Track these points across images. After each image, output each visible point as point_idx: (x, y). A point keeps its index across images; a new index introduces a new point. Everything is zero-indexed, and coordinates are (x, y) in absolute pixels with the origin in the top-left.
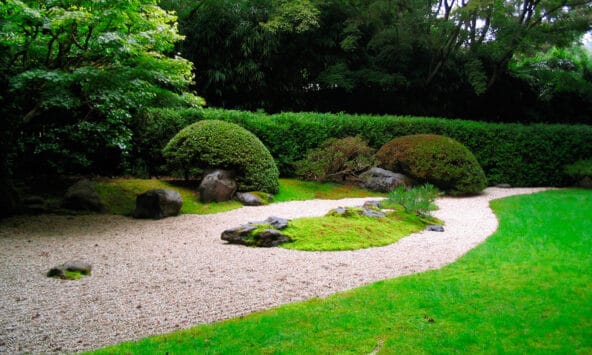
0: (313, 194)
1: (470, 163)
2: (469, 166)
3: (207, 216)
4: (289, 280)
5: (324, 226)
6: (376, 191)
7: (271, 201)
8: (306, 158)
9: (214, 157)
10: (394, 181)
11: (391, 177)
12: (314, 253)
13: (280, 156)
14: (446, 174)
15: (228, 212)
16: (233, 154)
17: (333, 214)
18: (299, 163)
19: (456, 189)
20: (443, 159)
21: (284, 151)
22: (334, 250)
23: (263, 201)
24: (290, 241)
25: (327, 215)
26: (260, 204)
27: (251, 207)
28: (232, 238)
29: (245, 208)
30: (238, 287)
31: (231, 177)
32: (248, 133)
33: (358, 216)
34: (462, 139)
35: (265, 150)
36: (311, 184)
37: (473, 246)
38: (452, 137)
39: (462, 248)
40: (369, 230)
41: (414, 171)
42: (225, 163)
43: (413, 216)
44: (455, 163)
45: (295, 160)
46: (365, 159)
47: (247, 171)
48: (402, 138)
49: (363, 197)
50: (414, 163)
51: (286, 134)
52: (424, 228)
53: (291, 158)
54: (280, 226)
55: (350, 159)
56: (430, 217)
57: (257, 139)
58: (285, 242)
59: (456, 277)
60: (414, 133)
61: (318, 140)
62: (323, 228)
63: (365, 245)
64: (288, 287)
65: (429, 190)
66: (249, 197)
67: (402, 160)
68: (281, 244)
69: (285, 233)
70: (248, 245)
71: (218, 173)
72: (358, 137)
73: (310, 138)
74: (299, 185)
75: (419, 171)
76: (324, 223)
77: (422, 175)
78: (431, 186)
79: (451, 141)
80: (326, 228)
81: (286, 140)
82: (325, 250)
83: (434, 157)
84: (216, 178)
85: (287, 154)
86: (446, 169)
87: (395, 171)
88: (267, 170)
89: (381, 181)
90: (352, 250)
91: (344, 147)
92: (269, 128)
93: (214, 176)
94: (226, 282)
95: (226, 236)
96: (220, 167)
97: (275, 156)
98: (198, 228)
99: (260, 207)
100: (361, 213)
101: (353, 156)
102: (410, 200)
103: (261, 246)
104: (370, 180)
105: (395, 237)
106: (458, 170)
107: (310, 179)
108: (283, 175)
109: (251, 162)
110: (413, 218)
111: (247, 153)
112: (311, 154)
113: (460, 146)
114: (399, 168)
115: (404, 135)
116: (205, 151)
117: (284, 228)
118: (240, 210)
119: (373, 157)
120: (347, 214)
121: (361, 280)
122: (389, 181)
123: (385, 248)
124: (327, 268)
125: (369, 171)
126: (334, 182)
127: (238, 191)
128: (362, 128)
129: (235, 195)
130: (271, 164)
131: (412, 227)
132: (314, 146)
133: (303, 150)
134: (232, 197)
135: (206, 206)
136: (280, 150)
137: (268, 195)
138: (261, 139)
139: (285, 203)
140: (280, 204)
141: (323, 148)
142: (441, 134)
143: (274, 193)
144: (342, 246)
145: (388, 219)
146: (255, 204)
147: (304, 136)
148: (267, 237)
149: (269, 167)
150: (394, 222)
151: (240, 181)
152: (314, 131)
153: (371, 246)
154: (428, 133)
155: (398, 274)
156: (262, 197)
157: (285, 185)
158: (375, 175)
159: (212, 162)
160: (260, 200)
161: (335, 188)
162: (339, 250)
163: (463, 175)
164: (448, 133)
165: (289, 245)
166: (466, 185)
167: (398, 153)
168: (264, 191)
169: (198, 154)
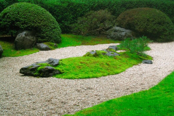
0: (81, 43)
1: (168, 23)
2: (168, 25)
3: (17, 58)
4: (53, 101)
5: (81, 63)
6: (116, 40)
7: (56, 47)
8: (77, 22)
9: (23, 24)
10: (126, 34)
11: (124, 32)
12: (74, 80)
13: (63, 21)
14: (154, 30)
15: (30, 55)
16: (34, 22)
17: (88, 55)
18: (73, 25)
19: (160, 38)
20: (153, 21)
21: (65, 18)
22: (86, 78)
23: (51, 47)
24: (60, 73)
25: (85, 56)
26: (49, 49)
27: (44, 51)
28: (26, 72)
29: (40, 52)
30: (20, 108)
31: (33, 35)
32: (42, 9)
33: (102, 56)
34: (164, 10)
35: (53, 18)
36: (79, 36)
37: (169, 73)
38: (158, 9)
39: (162, 75)
40: (108, 65)
41: (137, 28)
42: (29, 26)
43: (135, 55)
44: (159, 23)
45: (70, 24)
46: (110, 22)
47: (42, 31)
48: (131, 10)
49: (109, 43)
50: (137, 24)
51: (66, 9)
52: (141, 62)
53: (69, 22)
54: (54, 64)
55: (101, 22)
56: (145, 55)
57: (48, 13)
58: (57, 74)
59: (158, 96)
60: (137, 7)
61: (84, 12)
62: (80, 64)
63: (105, 74)
64: (51, 107)
65: (144, 39)
66: (43, 45)
67: (130, 22)
68: (54, 75)
69: (57, 68)
70: (35, 76)
71: (25, 32)
72: (106, 10)
73: (79, 11)
74: (73, 37)
75: (140, 28)
76: (82, 61)
77: (142, 30)
78: (146, 37)
79: (158, 11)
80: (83, 64)
81: (66, 12)
82: (80, 78)
83: (148, 20)
84: (24, 36)
85: (66, 20)
86: (155, 27)
87: (126, 28)
88: (54, 30)
89: (119, 34)
90: (97, 77)
91: (98, 15)
92: (55, 6)
93: (23, 34)
94: (13, 104)
95: (22, 71)
96: (26, 29)
97: (59, 21)
98: (10, 66)
99: (49, 51)
100: (104, 54)
101: (103, 20)
102: (133, 45)
103: (43, 77)
104: (112, 33)
105: (124, 68)
106: (161, 28)
107: (79, 34)
108: (63, 32)
109: (44, 26)
110: (135, 56)
111: (41, 20)
112: (80, 20)
113: (163, 14)
114: (129, 26)
115: (132, 8)
116: (17, 20)
117: (57, 65)
118: (37, 53)
119: (114, 21)
120: (96, 55)
121: (99, 99)
122: (123, 34)
123: (117, 76)
124: (79, 91)
125: (112, 29)
126: (93, 35)
127: (37, 42)
128: (108, 5)
129: (36, 44)
130: (56, 26)
131: (134, 61)
132: (82, 15)
133: (76, 18)
134: (33, 46)
135: (18, 52)
136: (62, 19)
137: (55, 44)
138: (50, 12)
139: (64, 48)
140: (61, 49)
141: (86, 17)
142: (153, 7)
143: (58, 43)
144: (91, 76)
145: (120, 57)
146: (47, 49)
147: (76, 10)
148: (47, 71)
149: (55, 28)
150: (124, 59)
151: (38, 36)
152: (81, 7)
153: (109, 74)
154: (145, 7)
155: (123, 94)
156: (51, 45)
157: (65, 37)
158: (116, 31)
159: (22, 26)
160: (50, 47)
161: (93, 38)
162: (89, 78)
163: (164, 30)
164: (157, 7)
165: (59, 76)
166: (165, 35)
167: (128, 18)
168: (52, 42)
169: (13, 22)
